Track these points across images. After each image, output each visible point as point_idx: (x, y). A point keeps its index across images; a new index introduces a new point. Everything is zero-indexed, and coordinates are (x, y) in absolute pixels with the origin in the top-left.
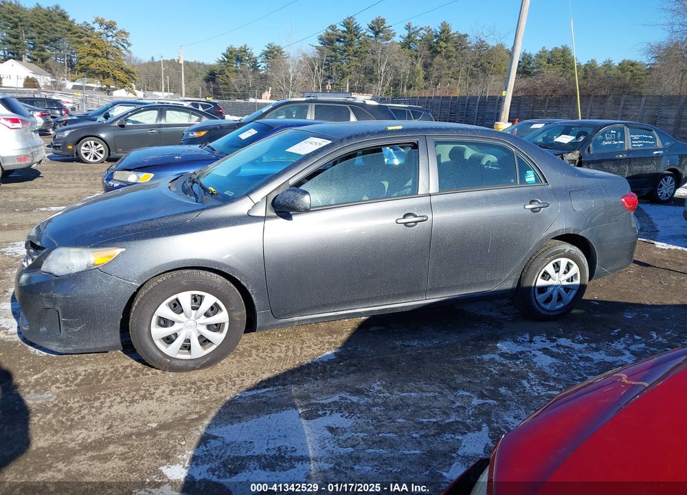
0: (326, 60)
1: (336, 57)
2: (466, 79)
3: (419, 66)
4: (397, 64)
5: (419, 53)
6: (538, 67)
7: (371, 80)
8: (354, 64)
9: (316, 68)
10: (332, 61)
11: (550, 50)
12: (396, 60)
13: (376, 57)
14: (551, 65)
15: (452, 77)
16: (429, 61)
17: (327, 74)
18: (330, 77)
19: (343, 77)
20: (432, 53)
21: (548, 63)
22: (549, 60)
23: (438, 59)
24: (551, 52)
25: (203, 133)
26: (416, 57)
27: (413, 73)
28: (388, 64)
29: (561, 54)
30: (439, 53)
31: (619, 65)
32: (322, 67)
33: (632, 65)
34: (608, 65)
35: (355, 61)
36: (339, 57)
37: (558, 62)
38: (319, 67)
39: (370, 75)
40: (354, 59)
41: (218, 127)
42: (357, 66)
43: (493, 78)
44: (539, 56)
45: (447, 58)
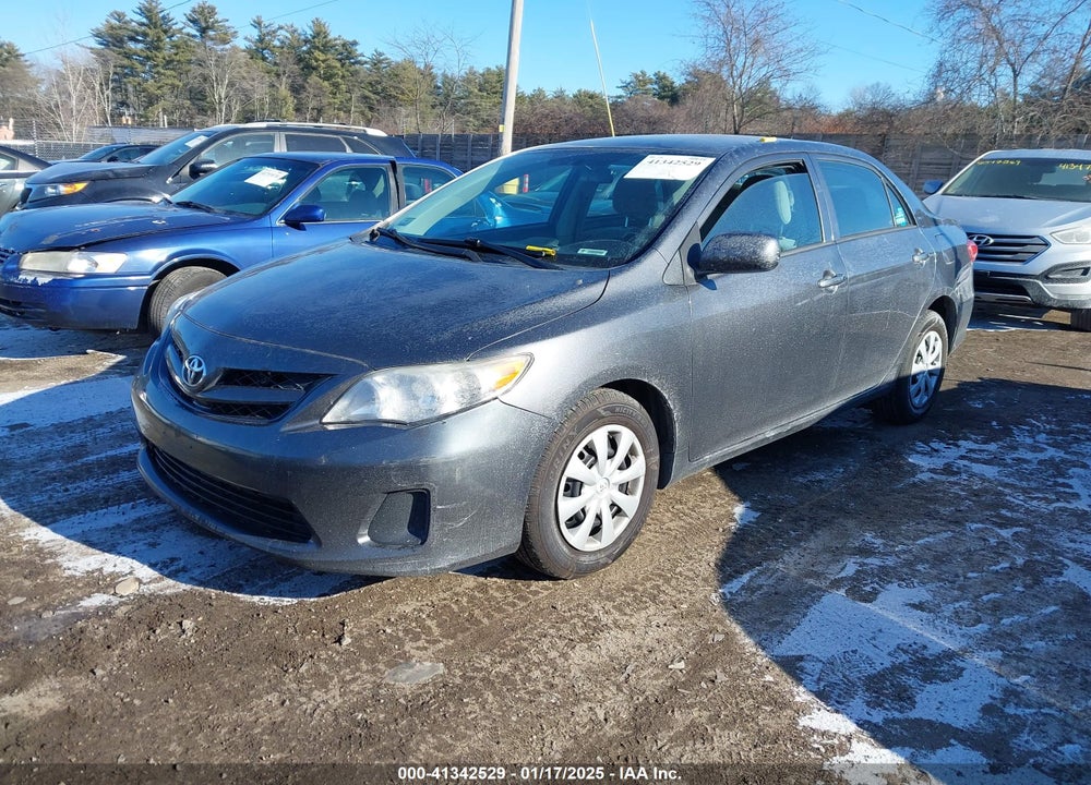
0: (115, 73)
1: (132, 68)
2: (362, 113)
3: (284, 90)
4: (246, 85)
5: (281, 69)
6: (467, 97)
7: (202, 111)
8: (170, 82)
9: (98, 87)
10: (126, 75)
11: (481, 72)
12: (244, 78)
13: (206, 72)
14: (485, 94)
15: (339, 109)
16: (301, 82)
17: (119, 97)
18: (123, 104)
19: (151, 103)
20: (303, 69)
21: (480, 90)
22: (480, 85)
23: (314, 79)
24: (483, 75)
25: (80, 186)
26: (278, 75)
27: (274, 100)
28: (231, 85)
29: (496, 78)
30: (314, 69)
31: (575, 96)
32: (107, 84)
33: (591, 97)
34: (560, 96)
35: (169, 78)
36: (139, 67)
37: (494, 90)
38: (101, 84)
39: (199, 102)
40: (168, 72)
41: (111, 175)
42: (173, 86)
43: (403, 111)
44: (467, 80)
45: (327, 78)
